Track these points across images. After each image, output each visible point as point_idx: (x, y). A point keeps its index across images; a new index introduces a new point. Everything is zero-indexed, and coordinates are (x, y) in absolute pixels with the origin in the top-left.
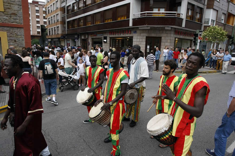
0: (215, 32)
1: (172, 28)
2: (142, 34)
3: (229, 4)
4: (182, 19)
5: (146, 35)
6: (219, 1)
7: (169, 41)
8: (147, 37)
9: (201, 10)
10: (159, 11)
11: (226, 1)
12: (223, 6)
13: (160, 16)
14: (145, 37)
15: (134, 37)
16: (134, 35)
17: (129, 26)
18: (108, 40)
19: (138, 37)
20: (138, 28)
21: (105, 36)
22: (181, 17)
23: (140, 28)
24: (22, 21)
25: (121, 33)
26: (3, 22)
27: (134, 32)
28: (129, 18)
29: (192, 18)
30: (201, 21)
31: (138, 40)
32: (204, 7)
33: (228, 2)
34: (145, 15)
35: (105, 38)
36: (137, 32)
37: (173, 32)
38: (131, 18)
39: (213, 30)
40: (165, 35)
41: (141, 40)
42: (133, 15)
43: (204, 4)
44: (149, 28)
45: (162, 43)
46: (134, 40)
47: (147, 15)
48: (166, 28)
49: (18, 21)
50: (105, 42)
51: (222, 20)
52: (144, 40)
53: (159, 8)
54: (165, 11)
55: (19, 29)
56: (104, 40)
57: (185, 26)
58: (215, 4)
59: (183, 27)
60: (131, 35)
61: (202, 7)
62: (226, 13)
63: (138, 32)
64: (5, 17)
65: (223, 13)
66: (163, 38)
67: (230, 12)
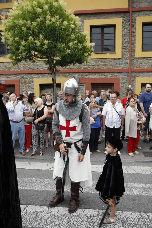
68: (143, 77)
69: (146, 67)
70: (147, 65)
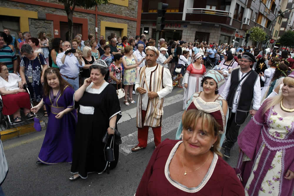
0: (258, 32)
1: (220, 25)
2: (192, 29)
3: (260, 4)
4: (231, 18)
5: (196, 30)
6: (255, 0)
7: (216, 37)
8: (196, 32)
9: (243, 9)
10: (211, 8)
11: (259, 1)
12: (257, 6)
13: (212, 13)
14: (195, 32)
15: (184, 31)
16: (184, 29)
17: (182, 20)
18: (150, 32)
19: (189, 32)
20: (189, 22)
21: (145, 27)
22: (229, 16)
23: (191, 23)
24: (136, 16)
25: (168, 25)
26: (126, 16)
27: (184, 26)
28: (183, 12)
29: (236, 17)
30: (241, 20)
31: (188, 35)
32: (245, 7)
33: (261, 2)
34: (201, 12)
35: (147, 29)
36: (187, 26)
37: (220, 29)
38: (185, 12)
39: (256, 31)
40: (213, 31)
41: (191, 35)
42: (187, 10)
43: (245, 5)
44: (200, 24)
45: (210, 38)
46: (183, 34)
47: (202, 12)
48: (216, 25)
49: (134, 15)
50: (147, 33)
51: (254, 18)
52: (194, 35)
53: (211, 6)
54: (216, 9)
55: (134, 22)
56: (145, 31)
57: (232, 25)
58: (252, 4)
59: (230, 26)
60: (180, 29)
61: (244, 7)
62: (257, 12)
63: (189, 26)
64: (128, 12)
65: (256, 13)
66: (211, 34)
67: (260, 11)
68: (107, 21)
69: (108, 12)
70: (109, 10)
